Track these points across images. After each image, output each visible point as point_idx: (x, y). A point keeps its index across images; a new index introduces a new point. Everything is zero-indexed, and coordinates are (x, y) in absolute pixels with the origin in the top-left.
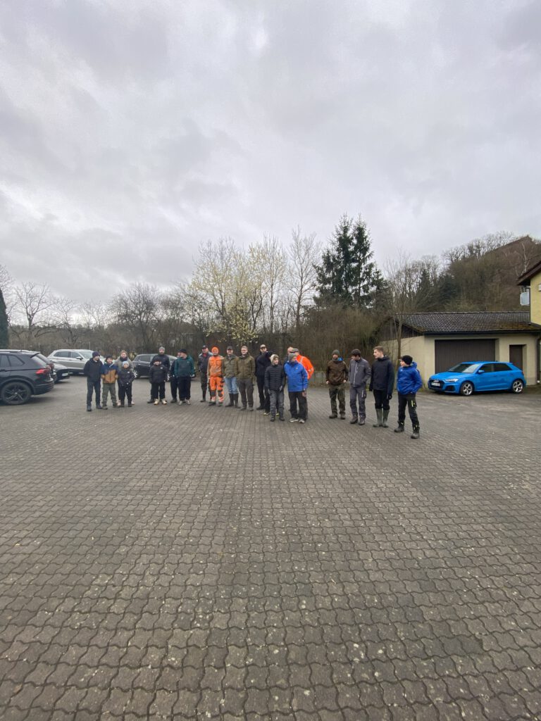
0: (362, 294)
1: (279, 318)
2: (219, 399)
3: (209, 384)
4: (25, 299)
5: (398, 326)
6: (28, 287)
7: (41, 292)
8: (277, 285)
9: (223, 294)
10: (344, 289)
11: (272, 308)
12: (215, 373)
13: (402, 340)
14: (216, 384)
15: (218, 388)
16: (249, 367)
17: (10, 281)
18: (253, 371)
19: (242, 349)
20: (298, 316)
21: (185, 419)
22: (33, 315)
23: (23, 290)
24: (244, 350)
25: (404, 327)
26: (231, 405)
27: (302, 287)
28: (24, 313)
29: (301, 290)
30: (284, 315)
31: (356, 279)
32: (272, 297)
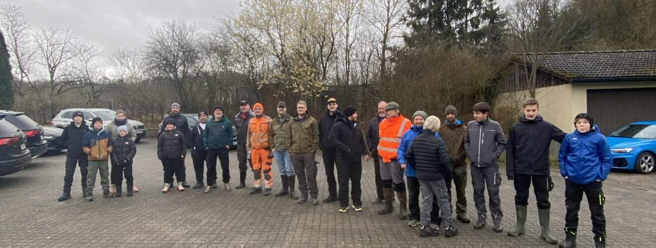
0: (470, 29)
1: (358, 64)
2: (267, 185)
3: (250, 160)
4: (45, 48)
9: (282, 33)
10: (445, 24)
11: (347, 51)
12: (258, 144)
14: (260, 160)
15: (265, 167)
18: (316, 140)
19: (299, 105)
20: (384, 61)
22: (55, 66)
23: (43, 37)
24: (302, 106)
25: (538, 71)
26: (284, 193)
27: (389, 21)
28: (44, 65)
29: (387, 25)
30: (364, 60)
31: (461, 10)
32: (348, 36)
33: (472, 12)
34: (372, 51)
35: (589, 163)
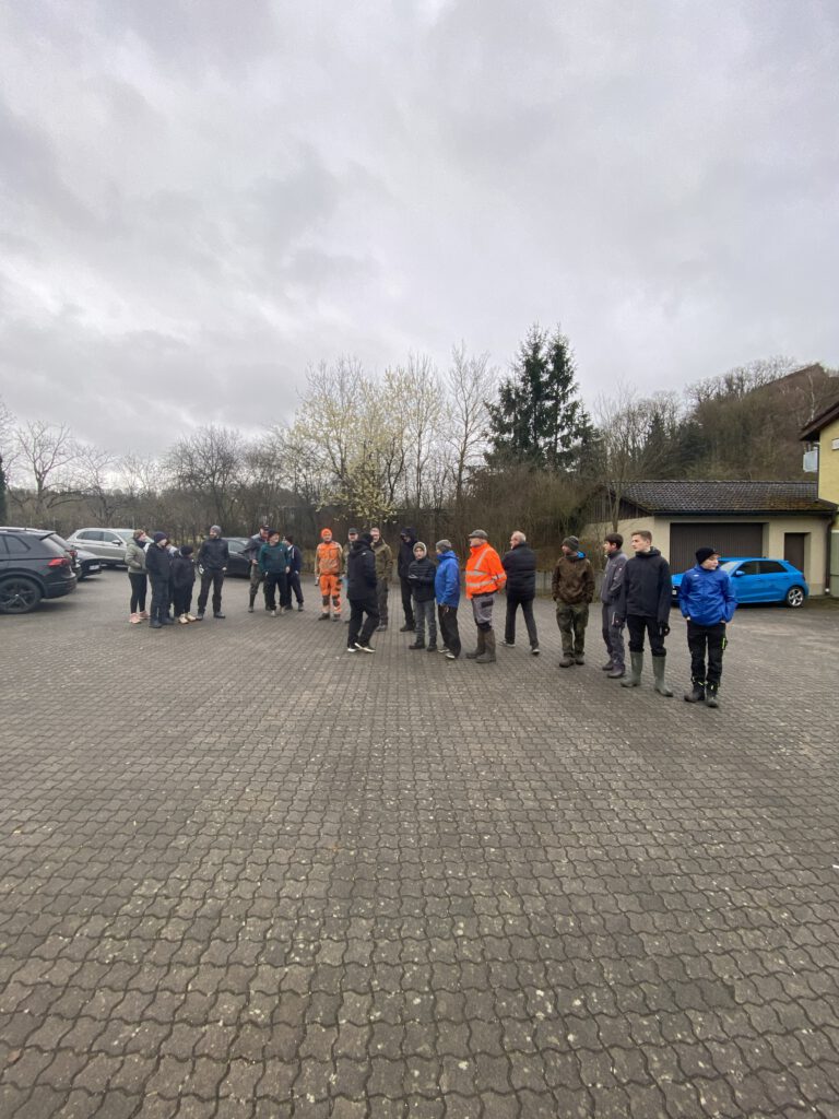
0: (559, 449)
1: (431, 485)
2: (334, 610)
4: (31, 448)
5: (613, 500)
6: (36, 430)
7: (57, 437)
8: (428, 433)
9: (343, 446)
10: (532, 441)
11: (419, 470)
12: (327, 570)
13: (620, 522)
14: (329, 586)
15: (333, 593)
16: (381, 561)
17: (8, 419)
20: (460, 482)
21: (282, 639)
22: (45, 473)
23: (29, 434)
24: (375, 533)
25: (623, 502)
27: (467, 437)
28: (30, 470)
29: (465, 442)
30: (438, 481)
31: (551, 427)
32: (419, 452)
33: (563, 429)
34: (446, 472)
35: (713, 602)
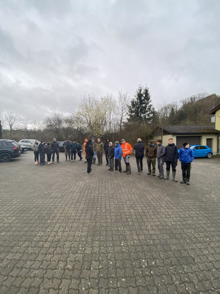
0: (147, 117)
1: (113, 127)
4: (8, 119)
5: (161, 130)
6: (10, 114)
7: (15, 116)
8: (112, 113)
9: (90, 117)
10: (140, 115)
13: (163, 136)
16: (101, 147)
17: (2, 111)
19: (98, 140)
20: (121, 126)
21: (75, 168)
22: (12, 125)
23: (8, 115)
24: (99, 140)
25: (163, 130)
27: (122, 114)
28: (8, 125)
29: (122, 116)
30: (115, 126)
31: (145, 111)
32: (110, 118)
33: (148, 112)
34: (117, 123)
35: (188, 157)
